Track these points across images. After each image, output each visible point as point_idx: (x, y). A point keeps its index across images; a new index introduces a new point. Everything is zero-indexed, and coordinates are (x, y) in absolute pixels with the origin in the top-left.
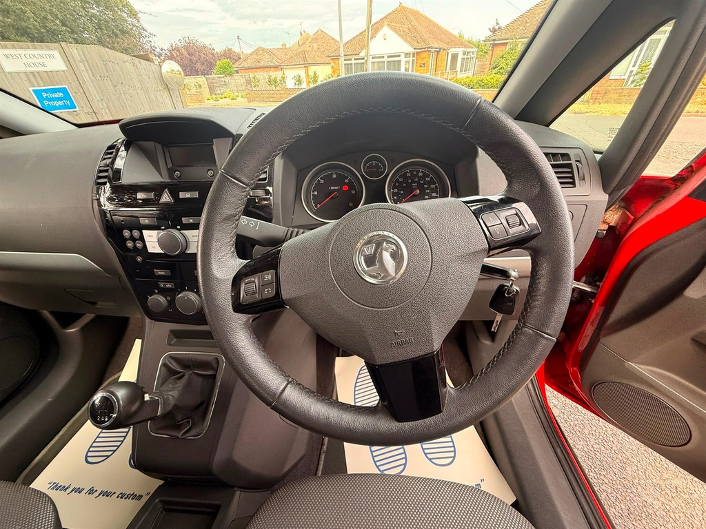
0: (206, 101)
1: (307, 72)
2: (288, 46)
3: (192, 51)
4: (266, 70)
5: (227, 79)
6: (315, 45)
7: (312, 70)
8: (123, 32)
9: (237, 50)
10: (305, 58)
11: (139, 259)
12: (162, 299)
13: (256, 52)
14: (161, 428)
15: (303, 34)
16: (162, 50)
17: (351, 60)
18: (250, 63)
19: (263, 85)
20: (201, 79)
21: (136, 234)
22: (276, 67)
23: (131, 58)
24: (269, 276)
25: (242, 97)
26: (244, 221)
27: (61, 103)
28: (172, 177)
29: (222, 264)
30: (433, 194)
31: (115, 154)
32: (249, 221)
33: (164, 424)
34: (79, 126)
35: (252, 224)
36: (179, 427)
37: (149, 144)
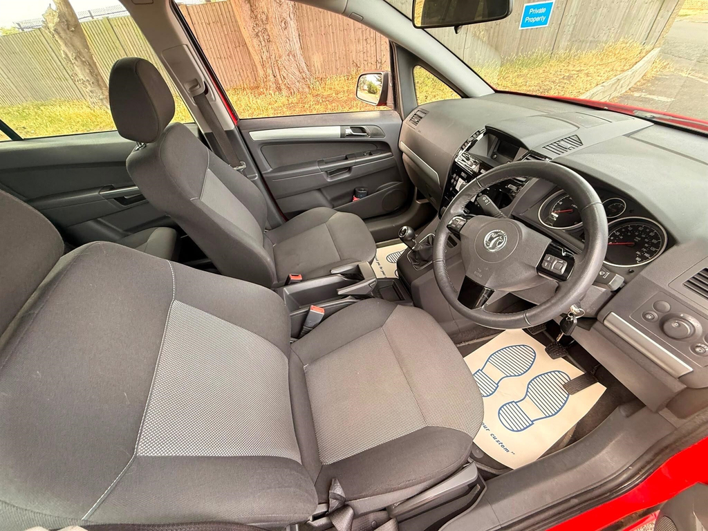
11: (451, 189)
14: (411, 258)
21: (457, 178)
24: (462, 223)
26: (484, 198)
27: (538, 19)
28: (492, 157)
29: (456, 209)
30: (646, 255)
31: (477, 136)
32: (487, 199)
33: (412, 256)
34: (497, 91)
35: (487, 201)
36: (415, 262)
37: (493, 137)
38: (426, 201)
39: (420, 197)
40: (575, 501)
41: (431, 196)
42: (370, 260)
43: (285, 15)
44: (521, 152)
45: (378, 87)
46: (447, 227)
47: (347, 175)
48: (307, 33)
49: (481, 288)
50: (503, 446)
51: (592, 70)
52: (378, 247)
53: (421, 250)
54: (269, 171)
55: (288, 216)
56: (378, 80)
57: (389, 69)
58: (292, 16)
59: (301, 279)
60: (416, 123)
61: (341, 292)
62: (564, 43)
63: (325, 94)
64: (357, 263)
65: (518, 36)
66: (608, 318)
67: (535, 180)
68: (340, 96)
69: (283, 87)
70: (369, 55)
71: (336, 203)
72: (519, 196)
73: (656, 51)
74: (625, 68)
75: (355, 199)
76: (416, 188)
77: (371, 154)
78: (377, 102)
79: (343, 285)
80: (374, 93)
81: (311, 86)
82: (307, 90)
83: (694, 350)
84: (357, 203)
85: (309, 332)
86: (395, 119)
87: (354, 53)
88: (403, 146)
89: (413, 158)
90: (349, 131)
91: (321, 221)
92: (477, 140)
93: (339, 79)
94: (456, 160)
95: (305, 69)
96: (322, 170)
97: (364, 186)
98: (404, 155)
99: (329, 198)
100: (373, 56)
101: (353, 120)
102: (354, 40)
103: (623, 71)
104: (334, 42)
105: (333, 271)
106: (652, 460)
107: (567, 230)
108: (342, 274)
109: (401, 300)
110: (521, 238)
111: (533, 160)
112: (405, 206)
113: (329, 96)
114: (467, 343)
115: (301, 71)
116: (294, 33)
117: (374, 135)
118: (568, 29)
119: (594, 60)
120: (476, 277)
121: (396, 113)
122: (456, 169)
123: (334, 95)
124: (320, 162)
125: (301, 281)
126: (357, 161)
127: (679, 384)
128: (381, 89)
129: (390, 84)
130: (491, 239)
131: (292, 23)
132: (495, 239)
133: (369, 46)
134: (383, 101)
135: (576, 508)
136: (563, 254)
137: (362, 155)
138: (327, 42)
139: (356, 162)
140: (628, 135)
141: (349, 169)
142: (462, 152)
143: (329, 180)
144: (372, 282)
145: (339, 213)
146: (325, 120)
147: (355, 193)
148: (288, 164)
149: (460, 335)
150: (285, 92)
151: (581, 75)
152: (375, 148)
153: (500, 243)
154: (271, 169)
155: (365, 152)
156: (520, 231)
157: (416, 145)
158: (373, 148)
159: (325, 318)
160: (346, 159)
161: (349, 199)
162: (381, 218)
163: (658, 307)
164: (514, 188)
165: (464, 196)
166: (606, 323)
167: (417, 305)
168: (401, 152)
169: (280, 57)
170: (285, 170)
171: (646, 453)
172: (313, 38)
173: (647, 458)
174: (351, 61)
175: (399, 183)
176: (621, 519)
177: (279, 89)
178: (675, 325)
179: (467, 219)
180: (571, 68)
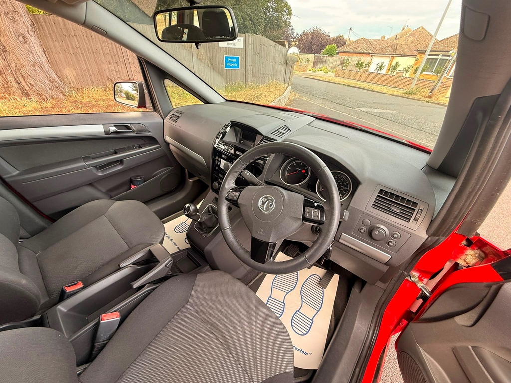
0: (308, 71)
1: (391, 61)
2: (386, 39)
3: (315, 36)
4: (359, 55)
5: (328, 58)
6: (410, 40)
7: (397, 59)
8: (279, 27)
9: (346, 37)
10: (395, 50)
11: (217, 168)
12: (217, 185)
13: (358, 42)
14: (198, 228)
15: (406, 28)
16: (297, 35)
17: (438, 55)
18: (350, 49)
19: (351, 66)
20: (311, 57)
21: (219, 159)
22: (368, 54)
23: (275, 43)
24: (237, 194)
25: (332, 72)
26: (246, 172)
27: (233, 65)
28: (240, 142)
29: (228, 184)
30: (344, 192)
31: (226, 128)
32: (248, 172)
33: (199, 227)
34: (227, 100)
35: (248, 174)
36: (202, 231)
37: (237, 128)
38: (196, 178)
39: (191, 176)
40: (358, 369)
41: (200, 175)
42: (160, 240)
43: (22, 31)
44: (259, 138)
45: (135, 95)
46: (226, 199)
47: (119, 167)
48: (54, 51)
49: (268, 244)
50: (303, 352)
51: (267, 94)
52: (164, 223)
53: (205, 220)
54: (15, 174)
55: (53, 218)
56: (134, 90)
57: (142, 80)
58: (32, 34)
59: (82, 286)
60: (175, 121)
61: (136, 285)
62: (250, 78)
63: (83, 101)
64: (148, 249)
65: (225, 73)
66: (341, 238)
67: (273, 155)
68: (99, 103)
69: (31, 93)
70: (121, 73)
71: (113, 194)
72: (267, 167)
73: (290, 87)
74: (281, 94)
75: (133, 187)
76: (186, 170)
77: (140, 147)
78: (137, 106)
79: (136, 275)
80: (133, 100)
81: (67, 94)
82: (62, 97)
83: (389, 245)
84: (135, 190)
85: (103, 347)
86: (156, 118)
87: (107, 72)
88: (168, 139)
89: (178, 147)
90: (113, 129)
91: (99, 214)
92: (226, 132)
93: (96, 90)
94: (215, 146)
95: (57, 79)
96: (89, 165)
97: (140, 174)
98: (171, 146)
99: (104, 190)
100: (125, 75)
101: (115, 119)
102: (105, 62)
103: (280, 95)
104: (85, 61)
105: (122, 265)
106: (379, 314)
107: (300, 185)
108: (134, 264)
109: (198, 267)
110: (284, 199)
111: (269, 142)
112: (180, 184)
113: (88, 102)
114: (255, 280)
115: (52, 80)
116: (37, 48)
117: (139, 131)
118: (250, 72)
119: (266, 89)
120: (261, 237)
121: (156, 114)
122: (217, 153)
123: (93, 102)
124: (86, 158)
125: (83, 289)
126: (127, 153)
127: (386, 267)
128: (138, 97)
129: (146, 92)
130: (264, 204)
131: (33, 39)
132: (267, 203)
133: (120, 68)
134: (142, 105)
135: (360, 375)
136: (316, 205)
137: (132, 148)
138: (78, 60)
139: (126, 155)
140: (309, 124)
141: (121, 161)
142: (217, 140)
143: (100, 174)
144: (168, 263)
145: (118, 203)
146: (84, 119)
147: (131, 181)
148: (44, 164)
149: (249, 276)
150: (34, 98)
151: (263, 96)
152: (143, 142)
153: (271, 206)
154: (18, 172)
155: (134, 146)
156: (282, 194)
157: (179, 137)
158: (141, 142)
159: (121, 322)
160: (116, 152)
161: (126, 187)
162: (161, 198)
163: (365, 224)
164: (262, 162)
165: (233, 173)
166: (341, 241)
167: (214, 268)
168: (168, 144)
169: (23, 66)
170: (40, 171)
171: (375, 311)
172: (61, 56)
173: (376, 314)
174: (106, 77)
175: (171, 168)
176: (378, 362)
177: (28, 95)
178: (377, 233)
179: (240, 191)
180: (256, 92)
